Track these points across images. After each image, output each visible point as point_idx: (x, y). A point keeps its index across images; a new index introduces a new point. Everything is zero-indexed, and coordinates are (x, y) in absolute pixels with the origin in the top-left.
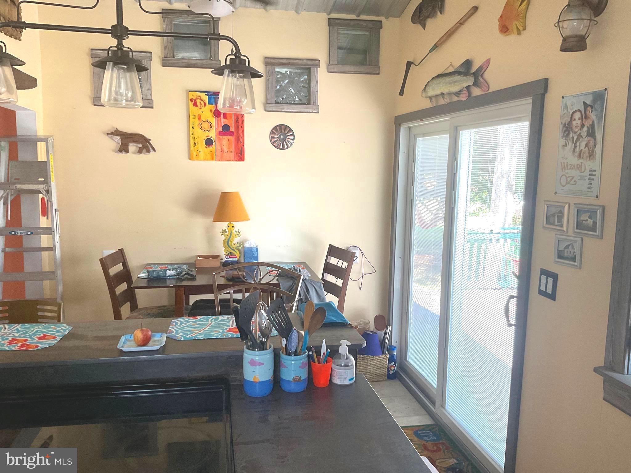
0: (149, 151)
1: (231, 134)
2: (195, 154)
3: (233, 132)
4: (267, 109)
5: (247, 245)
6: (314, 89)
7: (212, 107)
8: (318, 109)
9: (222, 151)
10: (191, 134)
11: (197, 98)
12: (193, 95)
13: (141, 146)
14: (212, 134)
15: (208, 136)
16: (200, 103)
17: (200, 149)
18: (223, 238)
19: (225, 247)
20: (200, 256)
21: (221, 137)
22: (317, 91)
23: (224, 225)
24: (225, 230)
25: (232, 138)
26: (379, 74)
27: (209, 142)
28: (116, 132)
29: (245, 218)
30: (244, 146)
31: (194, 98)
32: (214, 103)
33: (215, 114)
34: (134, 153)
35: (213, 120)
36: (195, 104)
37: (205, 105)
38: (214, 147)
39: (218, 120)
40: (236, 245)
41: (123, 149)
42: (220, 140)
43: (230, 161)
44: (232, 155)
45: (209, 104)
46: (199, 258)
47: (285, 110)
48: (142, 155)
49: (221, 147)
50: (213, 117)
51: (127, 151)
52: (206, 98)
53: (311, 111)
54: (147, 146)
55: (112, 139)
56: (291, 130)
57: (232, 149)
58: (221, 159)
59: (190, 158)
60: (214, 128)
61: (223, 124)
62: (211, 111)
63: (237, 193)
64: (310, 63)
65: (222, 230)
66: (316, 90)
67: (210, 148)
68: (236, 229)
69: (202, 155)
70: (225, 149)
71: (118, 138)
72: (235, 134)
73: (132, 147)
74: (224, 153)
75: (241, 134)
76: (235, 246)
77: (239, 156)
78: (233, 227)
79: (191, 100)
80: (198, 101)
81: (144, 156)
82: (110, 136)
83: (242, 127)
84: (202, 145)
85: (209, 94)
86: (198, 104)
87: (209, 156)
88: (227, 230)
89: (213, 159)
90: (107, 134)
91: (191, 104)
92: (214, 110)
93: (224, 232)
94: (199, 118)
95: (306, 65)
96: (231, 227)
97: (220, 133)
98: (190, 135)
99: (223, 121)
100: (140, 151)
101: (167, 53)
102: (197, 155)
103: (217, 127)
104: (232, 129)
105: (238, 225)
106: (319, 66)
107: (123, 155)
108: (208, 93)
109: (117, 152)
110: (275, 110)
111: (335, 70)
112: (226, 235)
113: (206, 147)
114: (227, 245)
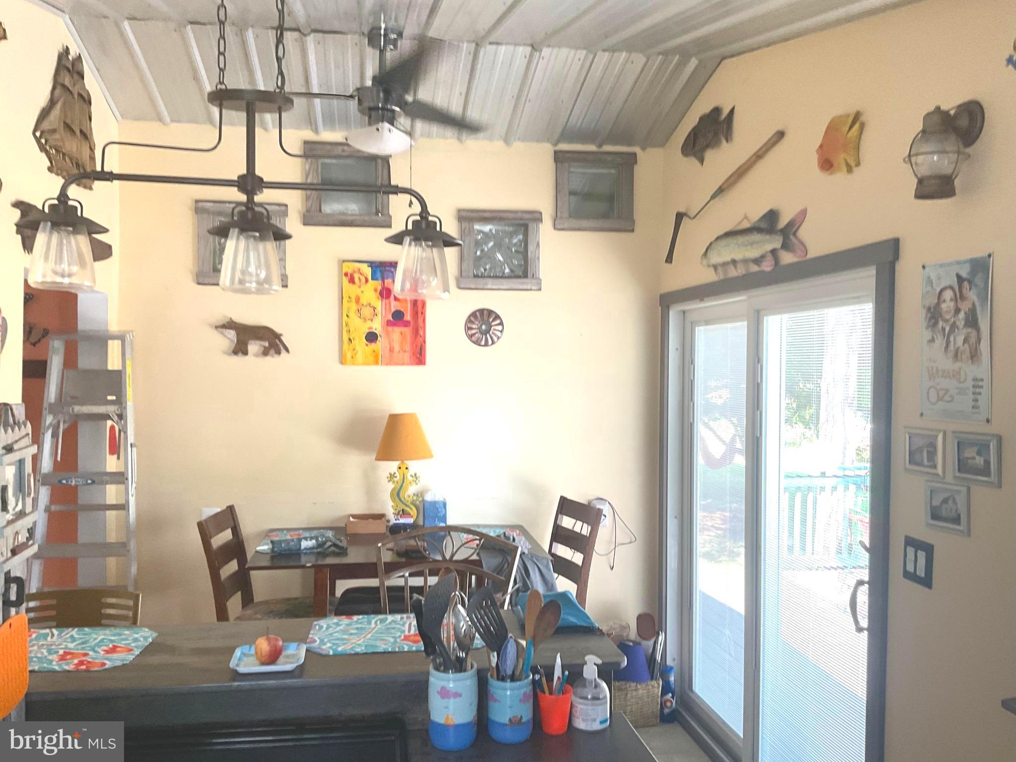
0: (278, 352)
1: (406, 324)
2: (349, 355)
3: (409, 322)
4: (462, 286)
5: (429, 498)
6: (533, 255)
7: (378, 284)
8: (540, 284)
9: (391, 350)
10: (344, 324)
11: (354, 272)
12: (348, 268)
13: (266, 344)
14: (377, 326)
15: (371, 328)
16: (359, 278)
17: (358, 348)
18: (391, 486)
19: (393, 499)
20: (354, 516)
21: (390, 328)
22: (539, 258)
23: (392, 466)
24: (395, 473)
25: (407, 331)
26: (633, 231)
27: (371, 337)
28: (230, 325)
29: (424, 453)
30: (425, 342)
31: (350, 271)
32: (379, 278)
33: (381, 294)
34: (256, 355)
35: (378, 304)
36: (352, 281)
37: (367, 281)
38: (379, 345)
39: (386, 304)
40: (411, 498)
41: (240, 349)
42: (388, 334)
43: (403, 364)
44: (407, 357)
45: (372, 279)
46: (351, 519)
47: (489, 287)
48: (268, 358)
49: (390, 343)
50: (378, 298)
51: (245, 353)
52: (367, 271)
53: (529, 287)
54: (277, 345)
55: (222, 334)
56: (497, 317)
57: (408, 347)
58: (390, 362)
59: (342, 361)
60: (380, 316)
61: (393, 310)
62: (376, 290)
63: (412, 416)
64: (527, 216)
65: (390, 474)
66: (537, 256)
67: (373, 346)
68: (412, 471)
69: (360, 357)
70: (397, 347)
71: (232, 334)
72: (412, 324)
73: (254, 347)
74: (395, 353)
75: (421, 324)
76: (410, 500)
77: (417, 358)
78: (407, 468)
79: (346, 274)
80: (356, 276)
81: (271, 361)
82: (220, 330)
83: (422, 313)
84: (360, 342)
85: (374, 265)
86: (356, 280)
87: (371, 359)
88: (397, 474)
89: (377, 363)
90: (216, 327)
91: (345, 280)
92: (379, 288)
93: (392, 476)
94: (358, 300)
95: (521, 219)
96: (403, 468)
97: (389, 323)
98: (343, 327)
99: (394, 306)
100: (265, 353)
101: (311, 206)
102: (352, 357)
103: (384, 315)
104: (408, 317)
105: (414, 466)
106: (541, 220)
107: (239, 359)
108: (372, 264)
109: (230, 355)
110: (473, 286)
111: (566, 226)
112: (396, 482)
113: (367, 345)
114: (397, 499)
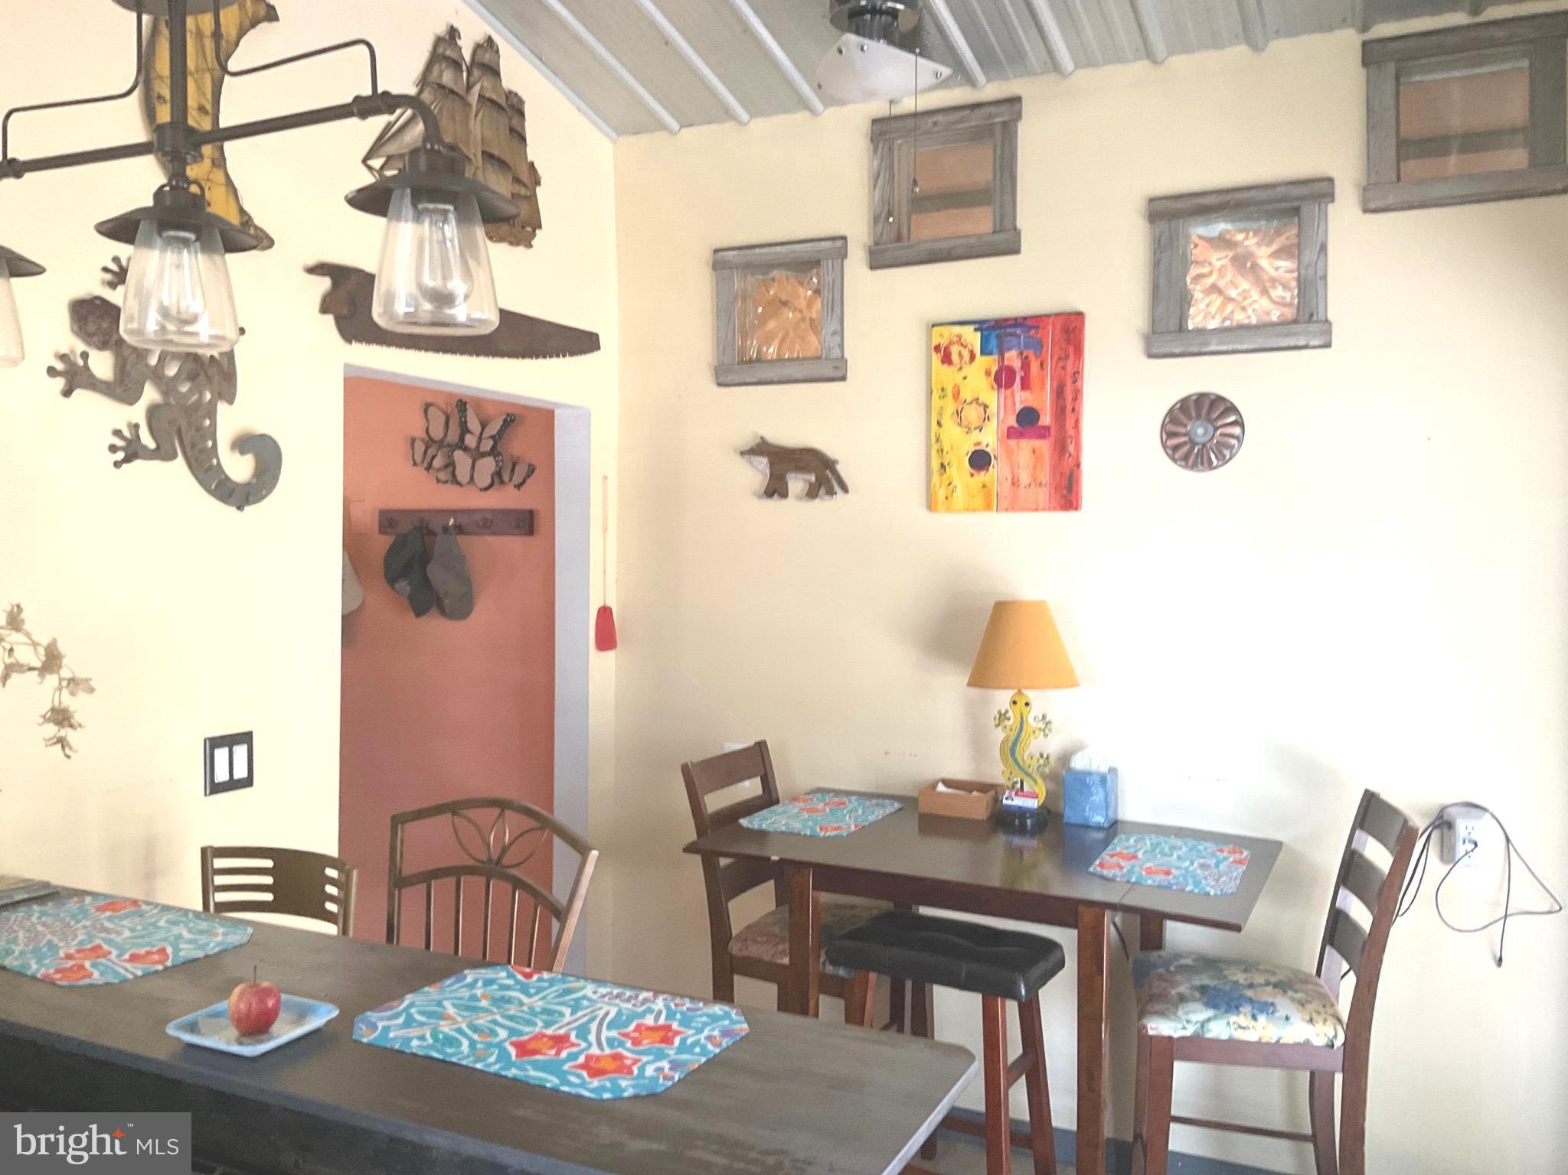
0: (831, 492)
1: (1043, 433)
2: (941, 494)
3: (1047, 428)
4: (1155, 351)
5: (1078, 763)
6: (1311, 271)
7: (991, 362)
8: (1329, 332)
9: (1015, 483)
10: (933, 439)
11: (951, 343)
12: (942, 336)
13: (813, 479)
14: (989, 438)
15: (979, 444)
16: (960, 353)
17: (956, 482)
20: (947, 783)
21: (1012, 443)
22: (1325, 277)
23: (1002, 699)
24: (1007, 712)
25: (1044, 446)
27: (980, 460)
28: (762, 448)
29: (1065, 679)
30: (1078, 465)
31: (944, 342)
32: (995, 350)
33: (997, 379)
34: (799, 498)
35: (991, 398)
36: (947, 359)
37: (972, 357)
38: (993, 474)
39: (1005, 398)
40: (1035, 760)
41: (775, 489)
42: (1009, 452)
43: (1036, 510)
44: (1043, 494)
45: (983, 353)
46: (941, 788)
47: (1212, 348)
49: (1013, 472)
50: (993, 388)
51: (784, 495)
52: (973, 338)
53: (1302, 343)
54: (828, 480)
55: (751, 463)
56: (1232, 409)
57: (1045, 476)
58: (1014, 505)
59: (931, 505)
60: (994, 422)
61: (1018, 407)
62: (988, 373)
63: (1040, 607)
64: (1296, 191)
65: (999, 712)
67: (982, 477)
69: (959, 496)
70: (1025, 478)
71: (763, 462)
72: (1053, 432)
74: (1022, 487)
75: (1071, 432)
76: (1034, 764)
77: (1063, 496)
78: (1027, 704)
79: (937, 348)
80: (955, 350)
81: (822, 506)
82: (747, 457)
83: (1073, 410)
84: (959, 473)
85: (985, 326)
86: (955, 357)
87: (979, 500)
88: (1010, 714)
89: (988, 507)
90: (742, 453)
91: (936, 358)
92: (994, 369)
93: (1003, 716)
94: (956, 394)
95: (1284, 199)
96: (1021, 703)
97: (1011, 433)
98: (934, 444)
99: (1021, 398)
100: (812, 493)
101: (882, 233)
102: (947, 498)
103: (1002, 415)
104: (1046, 419)
106: (1330, 196)
107: (775, 504)
108: (981, 325)
109: (760, 497)
110: (1177, 351)
111: (1390, 200)
112: (1008, 728)
113: (972, 475)
114: (1010, 759)
